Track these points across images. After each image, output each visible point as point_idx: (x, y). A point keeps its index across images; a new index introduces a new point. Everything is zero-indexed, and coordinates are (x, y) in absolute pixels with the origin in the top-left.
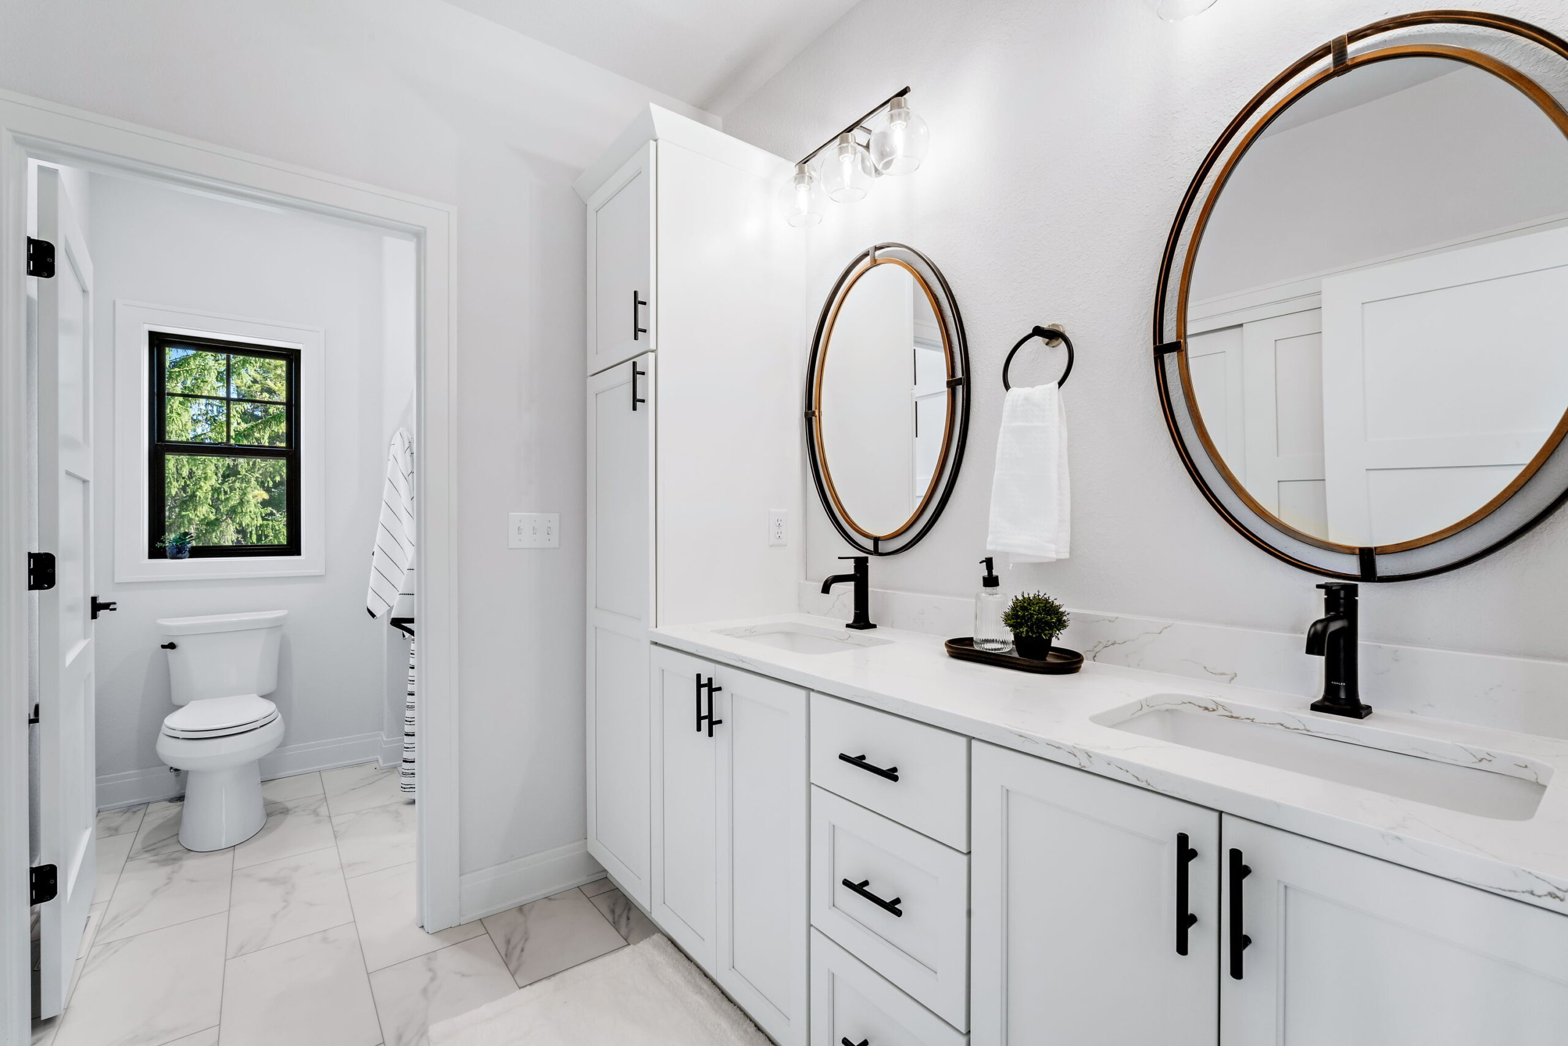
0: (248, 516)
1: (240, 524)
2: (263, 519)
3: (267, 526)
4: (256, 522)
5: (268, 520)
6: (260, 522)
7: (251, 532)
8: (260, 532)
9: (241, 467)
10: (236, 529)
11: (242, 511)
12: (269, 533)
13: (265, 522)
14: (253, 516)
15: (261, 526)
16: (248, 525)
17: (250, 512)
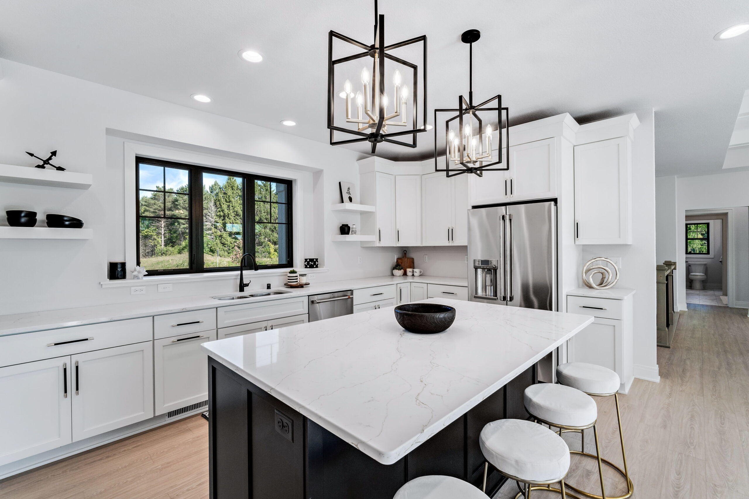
0: (695, 245)
1: (693, 247)
2: (701, 245)
3: (703, 248)
4: (698, 246)
5: (703, 245)
6: (700, 246)
7: (697, 250)
8: (700, 250)
9: (692, 227)
10: (691, 249)
11: (693, 243)
12: (703, 250)
13: (702, 247)
14: (698, 244)
15: (700, 248)
16: (695, 247)
17: (696, 243)
